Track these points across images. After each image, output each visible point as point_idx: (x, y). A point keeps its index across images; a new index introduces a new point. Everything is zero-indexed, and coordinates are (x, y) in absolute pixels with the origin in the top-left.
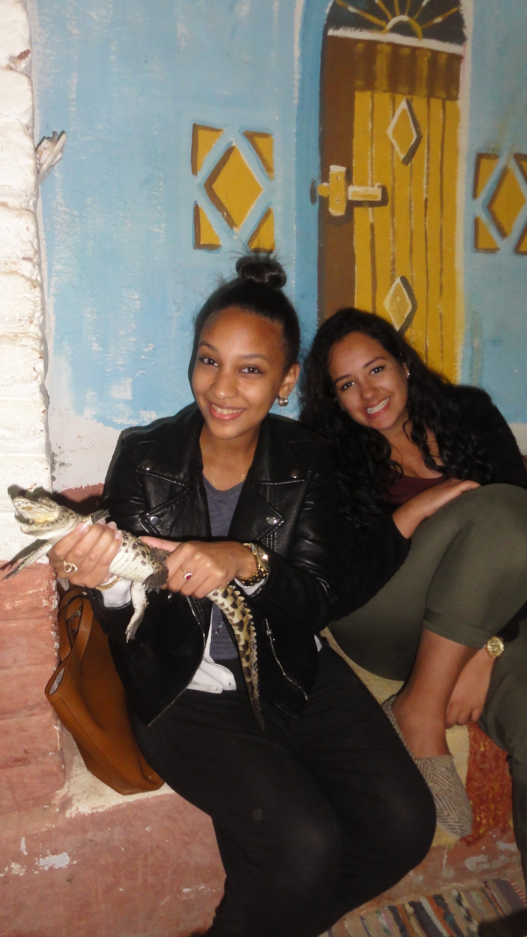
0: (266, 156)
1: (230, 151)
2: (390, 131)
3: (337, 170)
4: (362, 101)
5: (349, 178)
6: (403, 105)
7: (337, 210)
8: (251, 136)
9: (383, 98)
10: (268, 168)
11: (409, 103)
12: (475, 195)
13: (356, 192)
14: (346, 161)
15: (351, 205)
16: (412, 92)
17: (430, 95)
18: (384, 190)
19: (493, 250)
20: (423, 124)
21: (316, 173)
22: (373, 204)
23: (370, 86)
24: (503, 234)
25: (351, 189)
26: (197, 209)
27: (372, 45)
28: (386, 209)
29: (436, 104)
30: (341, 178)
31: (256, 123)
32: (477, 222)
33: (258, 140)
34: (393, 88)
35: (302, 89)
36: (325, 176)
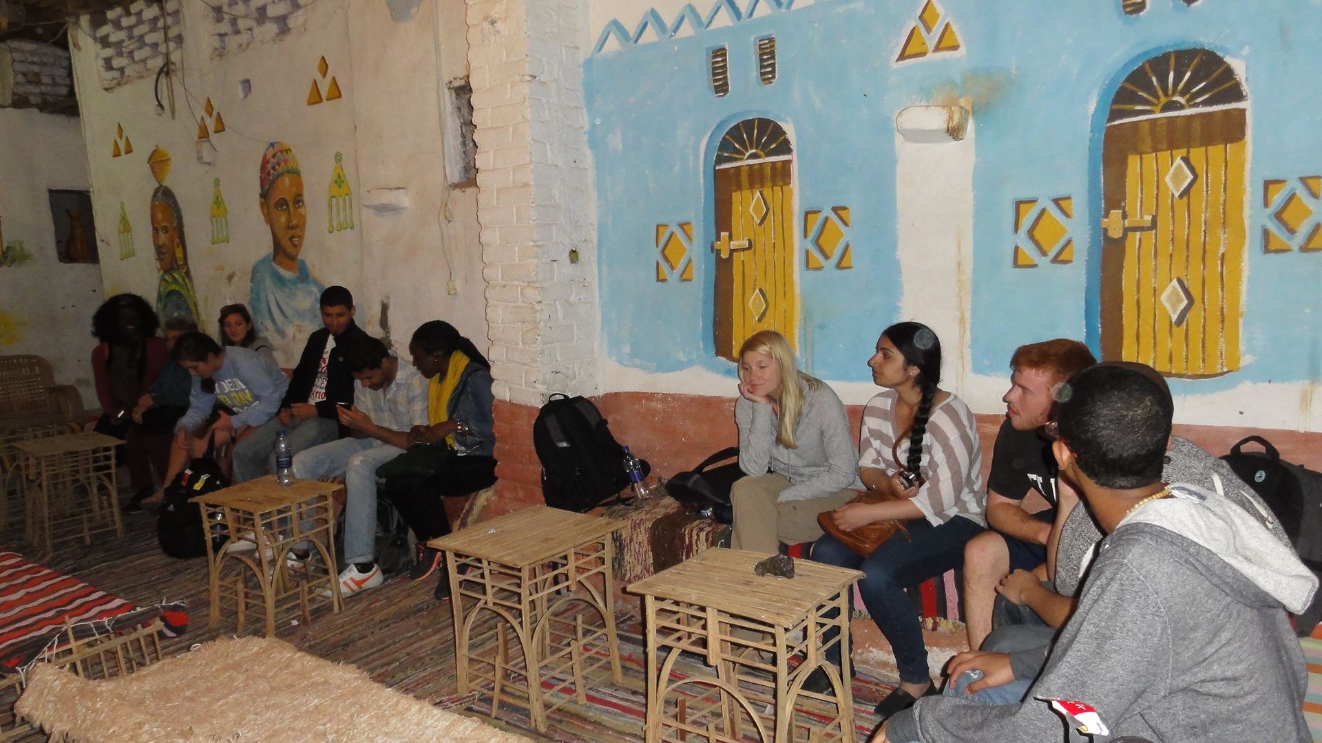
0: (688, 232)
1: (672, 234)
2: (751, 210)
3: (724, 234)
4: (736, 196)
5: (730, 237)
6: (758, 194)
7: (724, 255)
8: (681, 226)
9: (746, 193)
10: (690, 238)
11: (761, 193)
12: (806, 236)
13: (734, 244)
14: (728, 228)
15: (732, 252)
16: (762, 186)
17: (774, 184)
18: (750, 241)
19: (820, 268)
20: (769, 200)
21: (713, 237)
22: (743, 250)
23: (739, 187)
24: (827, 257)
25: (732, 243)
26: (658, 263)
27: (738, 168)
28: (751, 252)
29: (777, 189)
30: (727, 239)
31: (683, 219)
32: (807, 252)
33: (684, 226)
34: (752, 187)
35: (705, 199)
36: (718, 238)
